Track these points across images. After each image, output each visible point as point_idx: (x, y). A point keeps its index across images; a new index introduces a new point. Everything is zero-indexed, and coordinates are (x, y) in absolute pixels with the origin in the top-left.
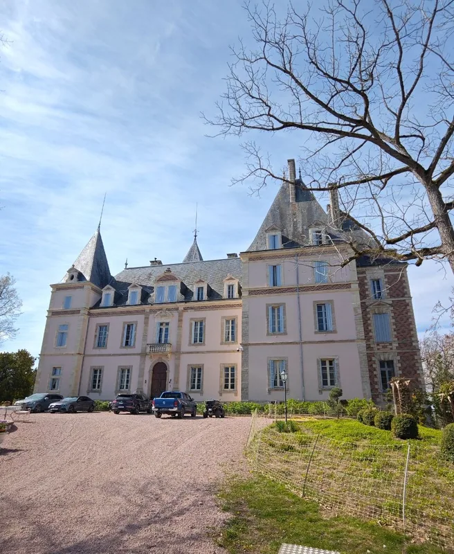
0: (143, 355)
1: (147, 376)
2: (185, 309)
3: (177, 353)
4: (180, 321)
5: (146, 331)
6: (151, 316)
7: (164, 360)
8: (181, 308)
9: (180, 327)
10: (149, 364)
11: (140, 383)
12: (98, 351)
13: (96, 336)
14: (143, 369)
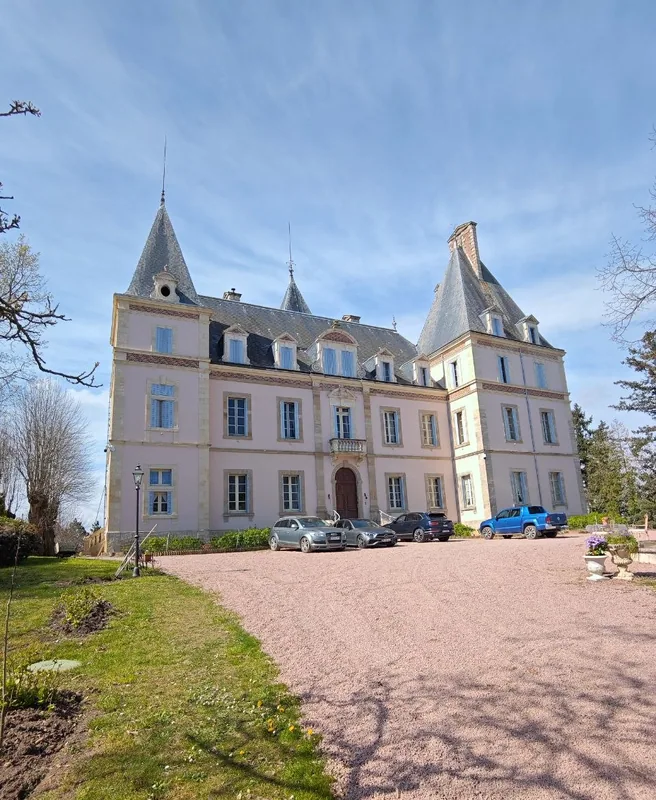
0: (319, 454)
1: (329, 488)
2: (373, 391)
3: (370, 455)
4: (367, 408)
5: (317, 417)
6: (323, 394)
7: (352, 464)
8: (366, 390)
9: (368, 417)
10: (329, 469)
11: (320, 498)
12: (233, 443)
13: (225, 415)
14: (323, 477)
